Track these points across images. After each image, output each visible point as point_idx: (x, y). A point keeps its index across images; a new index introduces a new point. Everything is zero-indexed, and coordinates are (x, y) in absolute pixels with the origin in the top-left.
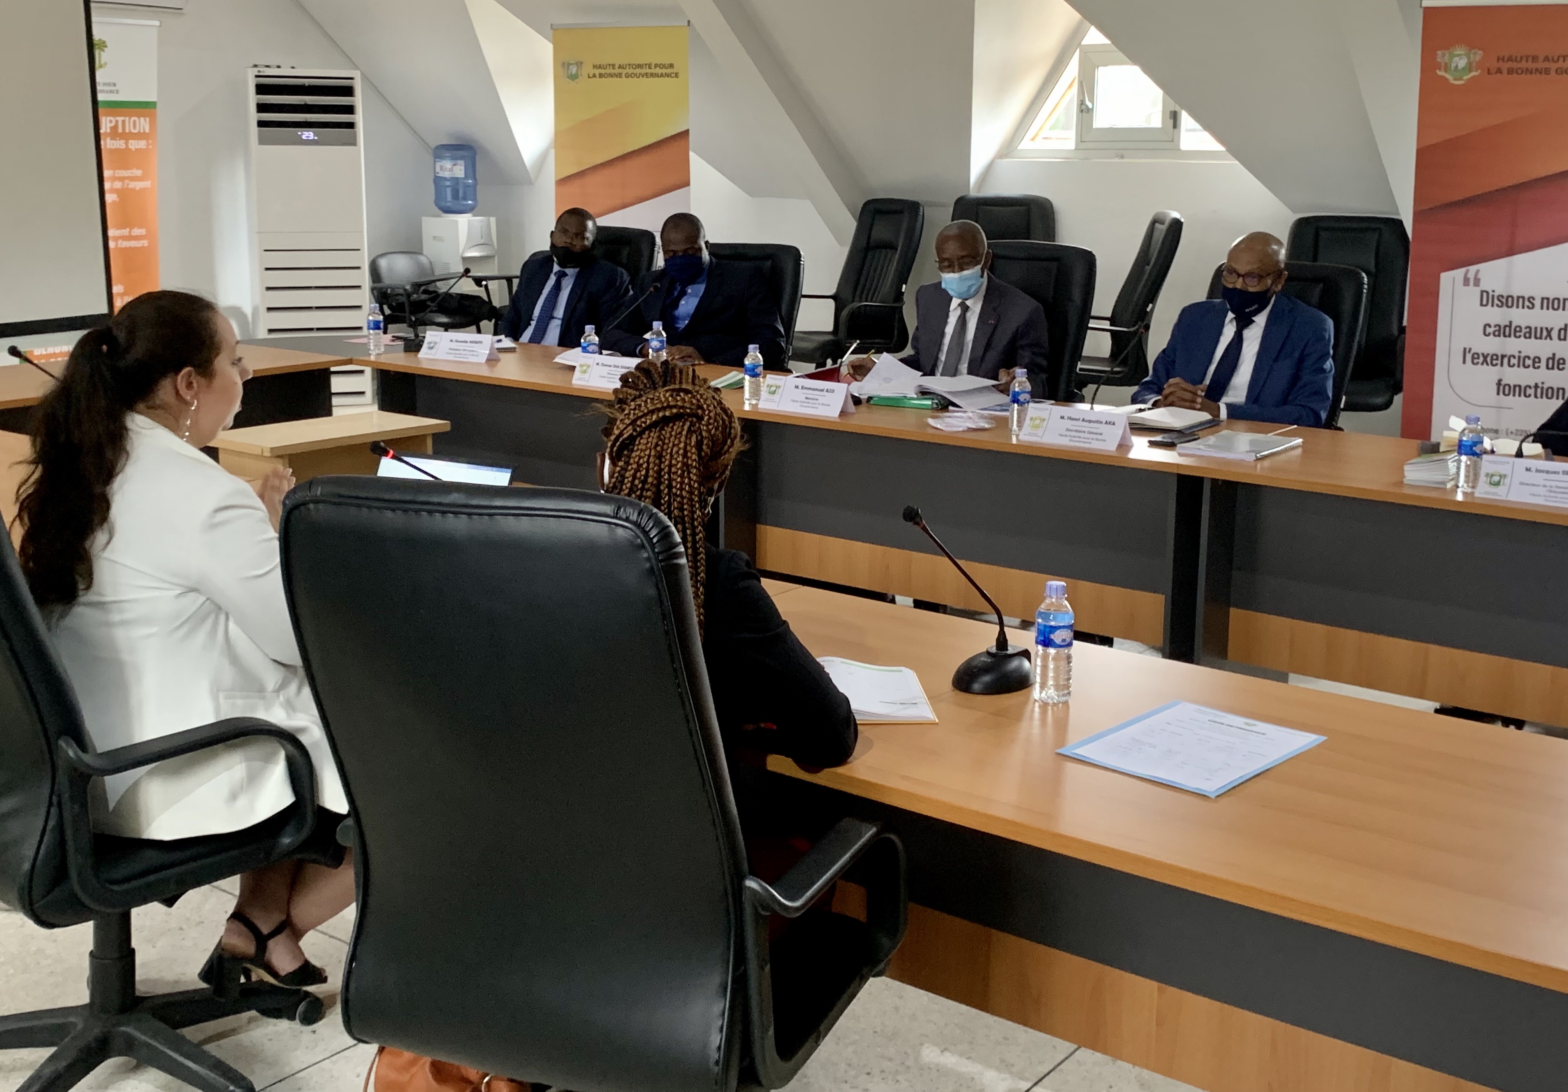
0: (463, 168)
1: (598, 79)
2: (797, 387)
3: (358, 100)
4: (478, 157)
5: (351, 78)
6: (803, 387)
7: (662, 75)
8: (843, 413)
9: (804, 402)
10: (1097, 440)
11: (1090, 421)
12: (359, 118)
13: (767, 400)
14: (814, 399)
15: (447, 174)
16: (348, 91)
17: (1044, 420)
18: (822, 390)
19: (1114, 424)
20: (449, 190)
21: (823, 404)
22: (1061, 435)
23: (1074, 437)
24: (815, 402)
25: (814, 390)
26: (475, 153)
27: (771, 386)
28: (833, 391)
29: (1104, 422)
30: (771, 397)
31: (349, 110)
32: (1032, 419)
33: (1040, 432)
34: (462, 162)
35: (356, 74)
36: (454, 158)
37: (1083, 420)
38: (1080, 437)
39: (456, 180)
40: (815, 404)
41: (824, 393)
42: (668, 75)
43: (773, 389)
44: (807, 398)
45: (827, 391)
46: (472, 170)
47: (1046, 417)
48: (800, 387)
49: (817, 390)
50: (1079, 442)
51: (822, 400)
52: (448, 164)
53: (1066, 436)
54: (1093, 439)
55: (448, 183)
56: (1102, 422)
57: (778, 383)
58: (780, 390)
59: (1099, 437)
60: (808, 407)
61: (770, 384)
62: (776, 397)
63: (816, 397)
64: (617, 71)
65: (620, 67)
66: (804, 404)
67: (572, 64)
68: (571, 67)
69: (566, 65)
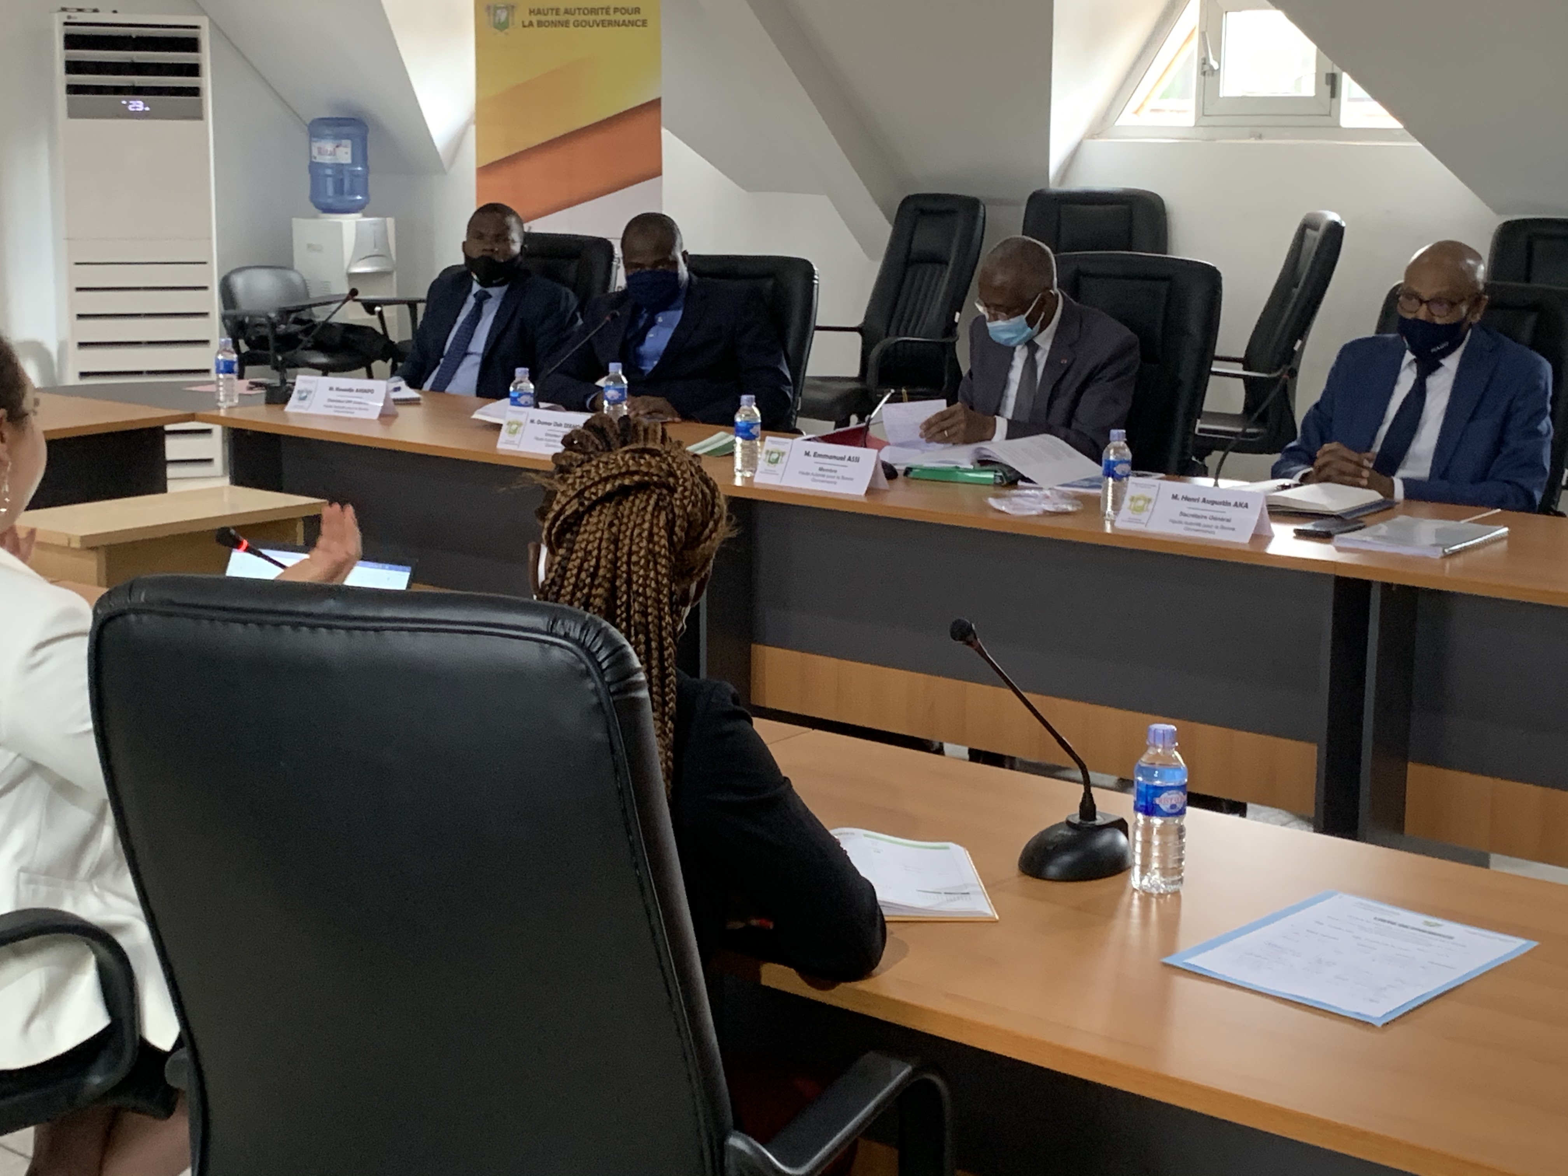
0: (349, 150)
1: (535, 29)
2: (807, 454)
3: (205, 58)
5: (196, 27)
6: (815, 453)
7: (624, 23)
8: (870, 491)
9: (817, 475)
10: (1223, 528)
11: (1213, 503)
12: (206, 81)
13: (766, 472)
14: (831, 471)
16: (192, 45)
17: (1150, 500)
18: (842, 459)
19: (1246, 506)
21: (843, 478)
22: (1174, 522)
23: (1191, 524)
24: (833, 474)
25: (831, 457)
27: (772, 452)
28: (857, 460)
29: (1233, 503)
30: (771, 467)
31: (193, 70)
32: (1132, 499)
33: (1144, 516)
34: (348, 142)
35: (203, 22)
36: (337, 137)
37: (1204, 501)
38: (1199, 524)
39: (339, 167)
40: (833, 477)
41: (845, 462)
42: (633, 23)
43: (775, 456)
44: (821, 469)
45: (849, 459)
47: (1154, 497)
48: (812, 454)
49: (835, 457)
50: (1197, 530)
51: (841, 472)
52: (328, 146)
53: (1180, 522)
54: (1217, 527)
55: (329, 172)
56: (1228, 504)
57: (782, 449)
58: (785, 458)
59: (1225, 524)
60: (823, 481)
61: (770, 450)
62: (779, 467)
63: (834, 468)
64: (562, 17)
65: (567, 12)
66: (817, 478)
67: (500, 8)
68: (499, 12)
69: (492, 10)
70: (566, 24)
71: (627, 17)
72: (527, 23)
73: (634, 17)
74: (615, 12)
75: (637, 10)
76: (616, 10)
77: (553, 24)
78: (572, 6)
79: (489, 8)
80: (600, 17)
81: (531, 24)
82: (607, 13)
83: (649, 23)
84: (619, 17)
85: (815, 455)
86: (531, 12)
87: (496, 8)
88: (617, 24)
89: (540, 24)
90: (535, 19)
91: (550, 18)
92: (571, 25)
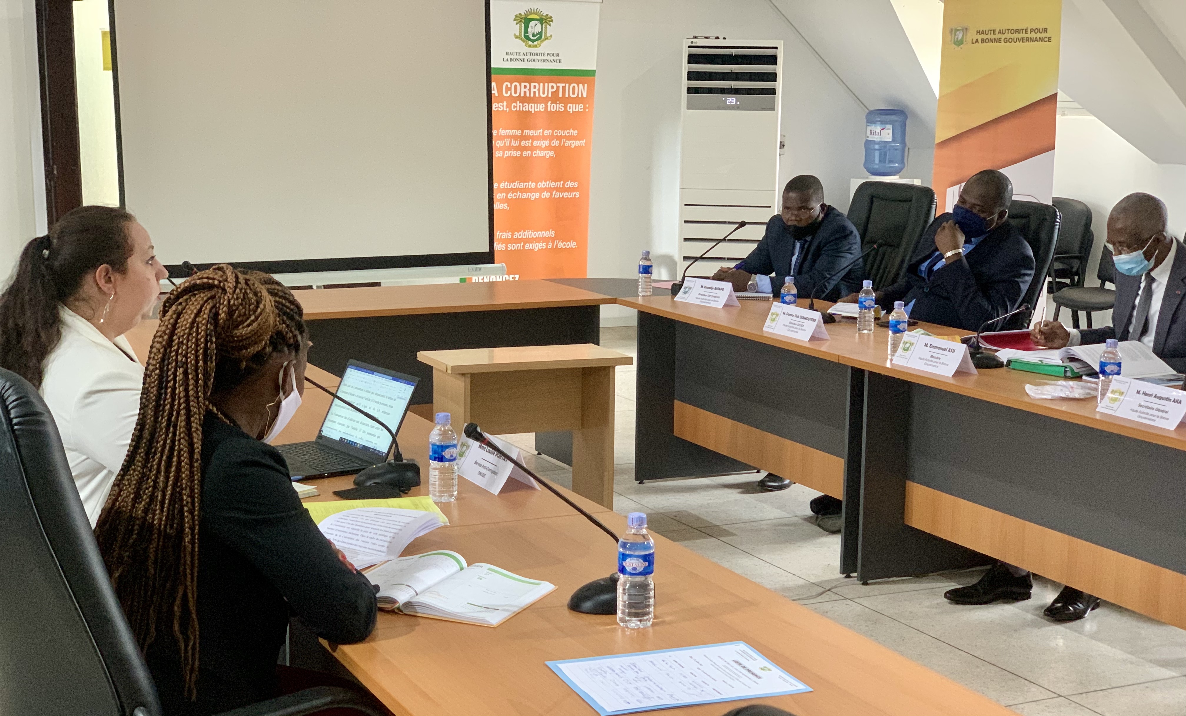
0: (890, 132)
2: (926, 345)
3: (779, 69)
4: (908, 122)
5: (776, 48)
7: (1036, 40)
8: (959, 373)
9: (930, 361)
10: (1161, 417)
11: (1161, 398)
12: (779, 85)
13: (901, 356)
14: (937, 358)
15: (876, 138)
16: (772, 60)
17: (1122, 394)
18: (945, 350)
19: (1180, 402)
20: (877, 154)
21: (943, 363)
22: (1133, 411)
23: (1143, 413)
24: (938, 360)
25: (938, 347)
26: (906, 117)
28: (954, 351)
29: (1172, 400)
30: (904, 353)
31: (772, 77)
32: (1113, 391)
33: (1115, 405)
34: (890, 126)
35: (780, 44)
36: (883, 123)
37: (1155, 396)
38: (1147, 414)
39: (884, 144)
40: (937, 363)
41: (947, 352)
42: (1042, 40)
43: (908, 346)
44: (932, 356)
45: (949, 350)
46: (901, 133)
47: (1125, 391)
48: (929, 345)
49: (941, 348)
50: (1145, 418)
51: (943, 359)
52: (878, 128)
53: (1137, 411)
54: (1158, 417)
55: (877, 147)
56: (1170, 400)
57: (912, 340)
58: (913, 347)
59: (1164, 415)
60: (930, 365)
61: (906, 340)
62: (908, 354)
63: (939, 356)
64: (997, 36)
65: (1000, 32)
66: (928, 362)
67: (958, 30)
68: (958, 33)
69: (953, 32)
70: (999, 40)
71: (1039, 35)
72: (974, 41)
73: (1043, 35)
74: (1031, 32)
75: (1045, 30)
76: (1032, 30)
77: (991, 41)
78: (1004, 27)
79: (952, 30)
80: (1020, 36)
81: (977, 41)
82: (1026, 32)
83: (1052, 39)
84: (1033, 35)
85: (931, 346)
86: (978, 32)
87: (957, 30)
88: (1032, 40)
89: (983, 41)
90: (980, 37)
91: (989, 36)
92: (1002, 41)
